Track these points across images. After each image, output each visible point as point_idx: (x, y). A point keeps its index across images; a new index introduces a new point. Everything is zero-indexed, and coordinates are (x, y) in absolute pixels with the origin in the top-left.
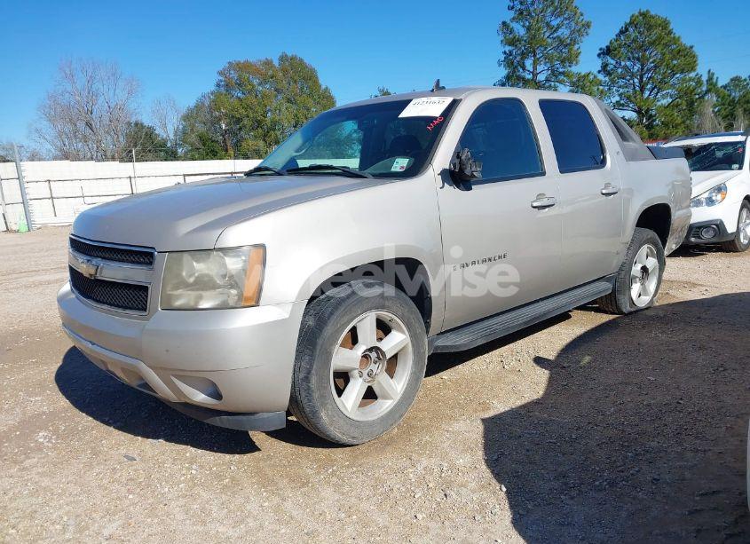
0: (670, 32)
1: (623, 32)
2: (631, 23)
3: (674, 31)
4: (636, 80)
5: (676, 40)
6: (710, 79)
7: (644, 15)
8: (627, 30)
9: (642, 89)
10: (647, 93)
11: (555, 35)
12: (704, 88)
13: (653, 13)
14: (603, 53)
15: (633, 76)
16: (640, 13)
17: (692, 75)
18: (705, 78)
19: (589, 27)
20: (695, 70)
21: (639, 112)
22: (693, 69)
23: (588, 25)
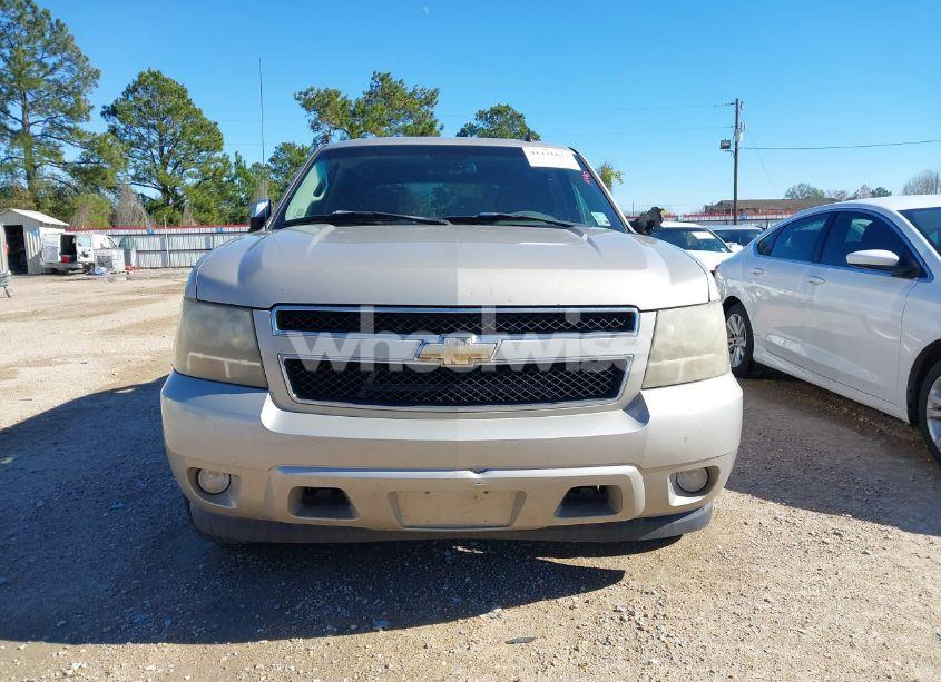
0: (189, 102)
1: (132, 90)
2: (140, 83)
3: (193, 102)
4: (155, 152)
5: (197, 113)
6: (238, 162)
7: (156, 76)
8: (135, 90)
9: (165, 165)
10: (170, 169)
11: (51, 77)
12: (233, 171)
13: (166, 76)
14: (108, 112)
15: (150, 146)
16: (149, 71)
17: (218, 155)
18: (233, 160)
19: (98, 77)
20: (221, 150)
21: (164, 191)
22: (219, 147)
23: (96, 74)
